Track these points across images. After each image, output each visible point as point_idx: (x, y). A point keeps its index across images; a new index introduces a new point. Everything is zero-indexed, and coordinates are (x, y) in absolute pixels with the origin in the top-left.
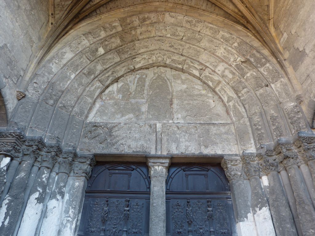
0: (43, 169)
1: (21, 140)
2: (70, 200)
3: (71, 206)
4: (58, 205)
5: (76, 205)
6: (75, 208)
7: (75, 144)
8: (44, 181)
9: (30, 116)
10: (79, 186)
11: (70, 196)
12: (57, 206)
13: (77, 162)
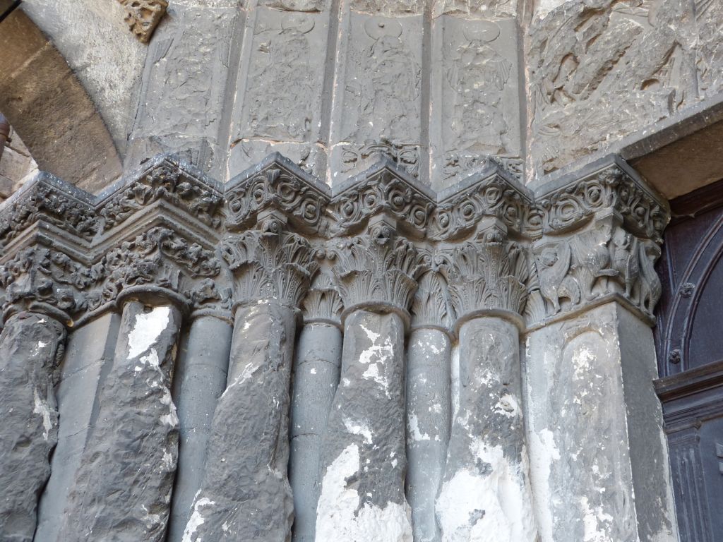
0: (356, 323)
1: (192, 205)
2: (570, 461)
3: (583, 493)
4: (495, 499)
5: (612, 475)
6: (609, 498)
7: (502, 150)
8: (371, 380)
9: (217, 89)
10: (595, 367)
11: (562, 439)
12: (488, 502)
13: (545, 240)
